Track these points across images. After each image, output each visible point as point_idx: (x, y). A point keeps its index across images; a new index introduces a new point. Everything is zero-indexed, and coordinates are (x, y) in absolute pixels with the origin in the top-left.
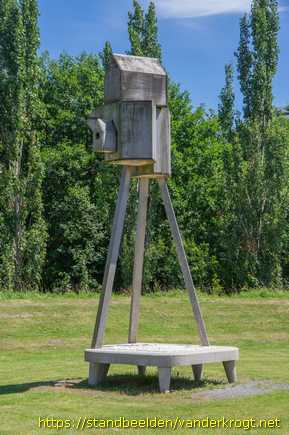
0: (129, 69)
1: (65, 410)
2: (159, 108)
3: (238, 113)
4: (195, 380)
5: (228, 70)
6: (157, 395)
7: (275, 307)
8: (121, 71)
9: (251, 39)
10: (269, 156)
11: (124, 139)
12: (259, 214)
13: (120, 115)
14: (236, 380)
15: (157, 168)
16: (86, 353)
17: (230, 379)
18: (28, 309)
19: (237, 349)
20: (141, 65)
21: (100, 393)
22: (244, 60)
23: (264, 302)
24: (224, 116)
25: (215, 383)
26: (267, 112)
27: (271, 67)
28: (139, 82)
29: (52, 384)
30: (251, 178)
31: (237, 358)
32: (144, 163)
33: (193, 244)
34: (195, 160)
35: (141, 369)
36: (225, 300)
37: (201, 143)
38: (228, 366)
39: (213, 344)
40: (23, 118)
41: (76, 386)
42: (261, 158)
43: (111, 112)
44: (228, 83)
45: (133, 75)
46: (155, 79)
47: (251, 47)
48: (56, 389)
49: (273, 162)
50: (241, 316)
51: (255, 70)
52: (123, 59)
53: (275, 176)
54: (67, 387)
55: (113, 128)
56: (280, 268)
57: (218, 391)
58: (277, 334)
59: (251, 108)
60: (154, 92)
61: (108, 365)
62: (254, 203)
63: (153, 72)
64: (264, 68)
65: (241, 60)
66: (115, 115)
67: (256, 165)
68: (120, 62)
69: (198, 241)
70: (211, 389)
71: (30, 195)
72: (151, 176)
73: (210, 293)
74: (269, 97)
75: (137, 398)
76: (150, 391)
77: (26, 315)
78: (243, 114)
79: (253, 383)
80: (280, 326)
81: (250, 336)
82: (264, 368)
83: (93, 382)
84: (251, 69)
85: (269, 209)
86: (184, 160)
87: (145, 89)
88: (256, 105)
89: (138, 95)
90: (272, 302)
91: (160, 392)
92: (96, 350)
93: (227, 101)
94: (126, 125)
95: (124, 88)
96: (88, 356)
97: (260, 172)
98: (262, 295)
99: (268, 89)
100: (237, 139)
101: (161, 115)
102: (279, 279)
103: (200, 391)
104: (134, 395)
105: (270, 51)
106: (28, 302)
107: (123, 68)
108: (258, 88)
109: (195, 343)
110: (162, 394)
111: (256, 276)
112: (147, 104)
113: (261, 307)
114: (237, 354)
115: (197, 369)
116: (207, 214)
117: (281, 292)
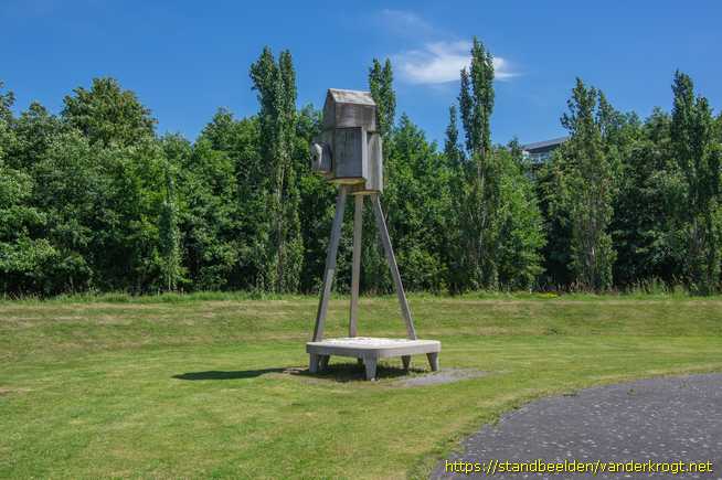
0: (343, 101)
1: (277, 395)
2: (370, 134)
3: (461, 146)
4: (404, 368)
5: (452, 111)
6: (363, 382)
7: (491, 305)
8: (335, 103)
9: (471, 86)
10: (488, 180)
11: (338, 161)
12: (480, 229)
13: (334, 140)
14: (438, 368)
15: (369, 186)
16: (308, 346)
17: (433, 368)
18: (285, 308)
19: (438, 342)
20: (353, 97)
21: (314, 380)
22: (466, 102)
23: (482, 302)
24: (450, 148)
25: (419, 371)
26: (485, 144)
27: (488, 109)
28: (352, 111)
29: (281, 370)
30: (473, 198)
31: (439, 350)
32: (357, 181)
33: (427, 255)
34: (429, 185)
35: (360, 360)
36: (450, 300)
37: (435, 172)
38: (431, 356)
39: (419, 338)
40: (283, 153)
41: (301, 373)
42: (481, 182)
43: (327, 138)
44: (453, 122)
45: (345, 106)
46: (366, 109)
47: (471, 93)
48: (284, 375)
49: (491, 185)
50: (462, 314)
51: (475, 110)
52: (338, 93)
53: (493, 197)
54: (292, 374)
55: (329, 151)
56: (497, 274)
57: (420, 379)
58: (490, 328)
59: (472, 142)
60: (365, 119)
61: (329, 357)
62: (475, 219)
63: (363, 102)
64: (482, 108)
65: (463, 104)
66: (330, 141)
67: (476, 189)
68: (335, 96)
69: (431, 252)
70: (414, 376)
71: (289, 215)
72: (364, 193)
73: (436, 294)
74: (487, 133)
75: (346, 385)
76: (358, 379)
77: (282, 313)
78: (465, 147)
79: (453, 372)
80: (494, 322)
81: (467, 330)
82: (470, 358)
83: (313, 370)
84: (472, 110)
85: (488, 224)
86: (420, 186)
87: (356, 117)
88: (476, 138)
89: (351, 123)
90: (489, 301)
91: (365, 379)
92: (317, 343)
93: (452, 136)
94: (340, 149)
95: (338, 117)
96: (309, 348)
97: (480, 195)
98: (481, 297)
99: (486, 125)
100: (460, 167)
101: (372, 140)
102: (496, 283)
103: (403, 379)
104: (344, 382)
105: (487, 96)
106: (285, 302)
107: (337, 100)
108: (477, 125)
109: (403, 337)
110: (368, 382)
111: (477, 280)
112: (358, 130)
113: (478, 305)
114: (439, 346)
115: (406, 359)
116: (439, 230)
117: (497, 294)
